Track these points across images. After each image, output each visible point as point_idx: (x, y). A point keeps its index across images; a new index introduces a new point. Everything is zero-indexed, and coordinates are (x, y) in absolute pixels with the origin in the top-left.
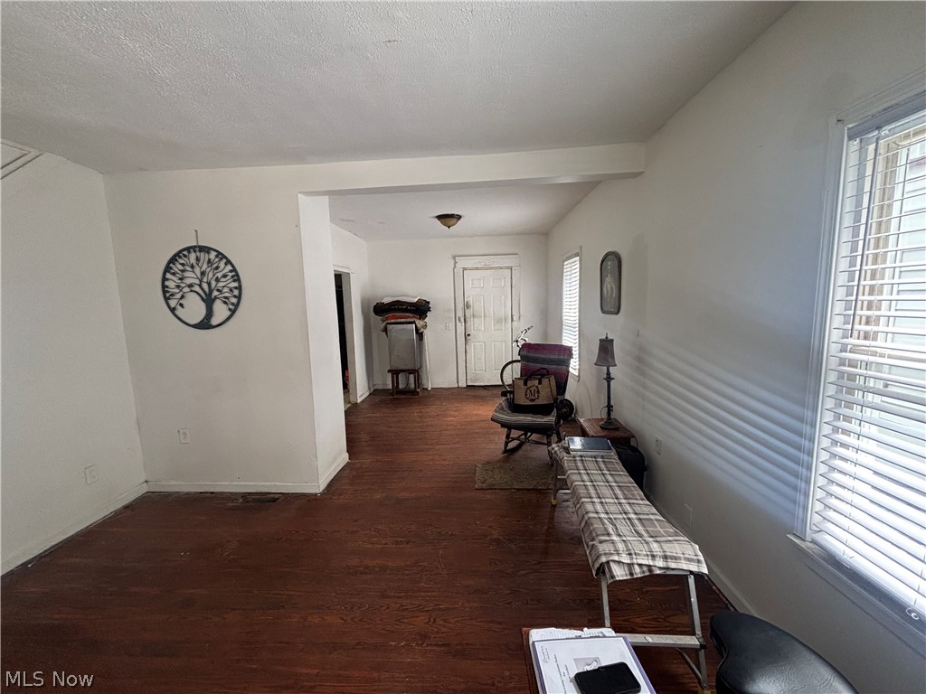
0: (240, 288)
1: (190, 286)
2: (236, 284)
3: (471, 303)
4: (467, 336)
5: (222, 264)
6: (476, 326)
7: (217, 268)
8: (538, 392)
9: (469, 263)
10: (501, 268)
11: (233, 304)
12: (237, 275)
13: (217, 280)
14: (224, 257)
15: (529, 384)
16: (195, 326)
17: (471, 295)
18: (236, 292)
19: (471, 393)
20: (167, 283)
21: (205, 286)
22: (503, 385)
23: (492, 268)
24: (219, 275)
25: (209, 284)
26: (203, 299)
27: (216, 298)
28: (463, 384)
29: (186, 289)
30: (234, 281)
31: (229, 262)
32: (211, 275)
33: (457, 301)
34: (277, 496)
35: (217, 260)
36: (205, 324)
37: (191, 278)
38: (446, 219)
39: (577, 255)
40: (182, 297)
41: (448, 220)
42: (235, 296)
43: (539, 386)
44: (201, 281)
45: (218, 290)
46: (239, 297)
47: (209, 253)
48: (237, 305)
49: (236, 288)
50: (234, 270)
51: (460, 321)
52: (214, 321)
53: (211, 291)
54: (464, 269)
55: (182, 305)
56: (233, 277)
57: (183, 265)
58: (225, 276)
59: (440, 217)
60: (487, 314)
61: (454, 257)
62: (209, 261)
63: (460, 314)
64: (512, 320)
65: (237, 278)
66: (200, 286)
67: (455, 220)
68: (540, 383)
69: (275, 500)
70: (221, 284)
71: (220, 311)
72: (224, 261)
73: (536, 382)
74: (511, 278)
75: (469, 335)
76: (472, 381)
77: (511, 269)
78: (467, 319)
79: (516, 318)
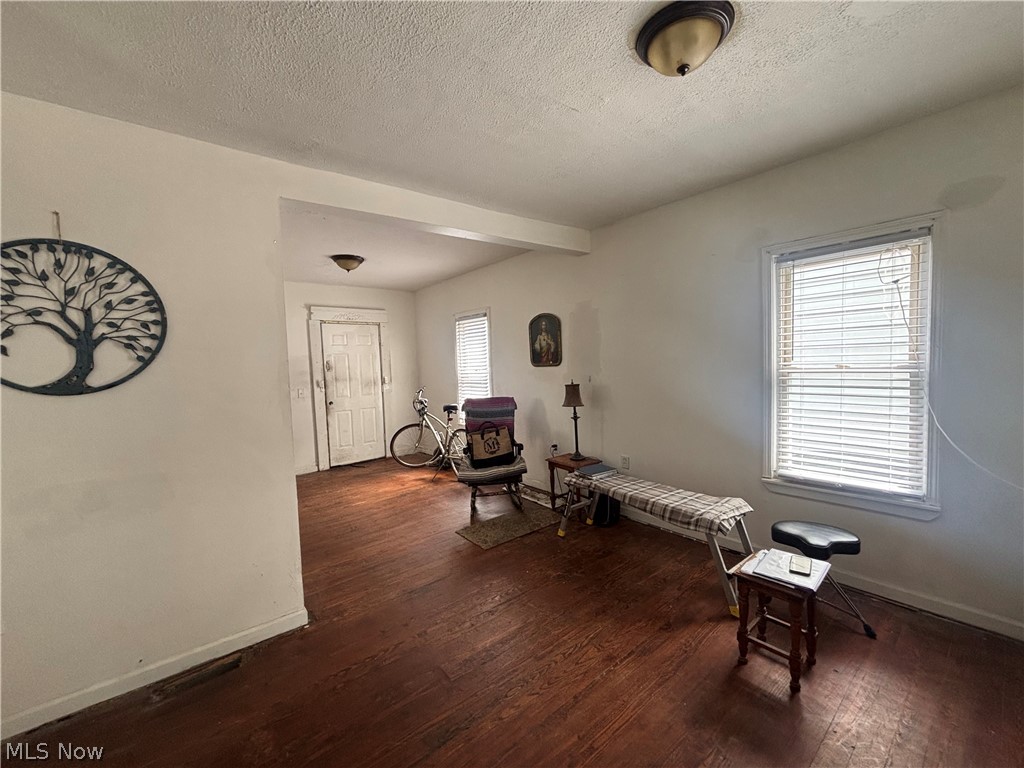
0: (163, 323)
1: (35, 313)
2: (155, 317)
3: (332, 363)
4: (328, 404)
5: (123, 280)
6: (342, 393)
7: (110, 285)
8: (498, 443)
9: (328, 314)
10: (367, 324)
11: (147, 349)
12: (158, 301)
13: (109, 306)
14: (127, 268)
16: (42, 390)
17: (331, 353)
18: (155, 330)
21: (76, 317)
23: (356, 323)
24: (115, 298)
25: (87, 313)
26: (68, 339)
27: (103, 337)
28: (324, 466)
29: (20, 319)
30: (153, 311)
31: (137, 278)
32: (91, 298)
33: (314, 362)
34: (236, 656)
35: (109, 272)
36: (73, 385)
37: (36, 298)
38: (346, 260)
39: (485, 315)
40: (7, 333)
41: (350, 263)
42: (153, 337)
44: (64, 306)
45: (111, 325)
46: (161, 339)
47: (90, 257)
48: (154, 353)
49: (155, 322)
50: (151, 291)
51: (318, 385)
52: (93, 380)
53: (90, 325)
54: (322, 322)
56: (148, 303)
57: (14, 271)
58: (129, 301)
59: (337, 258)
60: (352, 376)
61: (309, 307)
62: (90, 272)
63: (318, 377)
64: (383, 382)
65: (156, 304)
66: (62, 314)
67: (356, 264)
68: (498, 434)
70: (114, 315)
71: (111, 360)
72: (129, 275)
73: (493, 435)
74: (379, 335)
75: (331, 403)
76: (337, 460)
77: (379, 325)
78: (328, 383)
79: (387, 381)
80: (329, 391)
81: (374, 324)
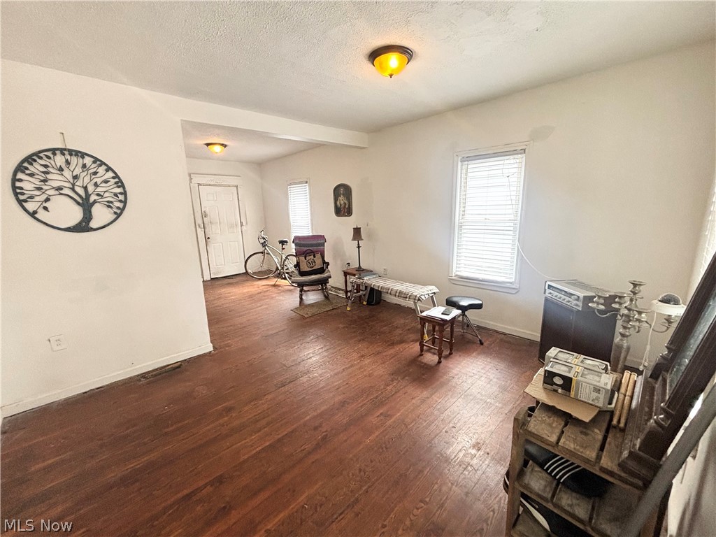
0: (125, 193)
1: (59, 189)
2: (120, 190)
3: (207, 212)
5: (102, 170)
6: (213, 231)
7: (95, 173)
8: (314, 262)
9: (203, 180)
10: (229, 186)
11: (118, 208)
12: (121, 181)
13: (96, 185)
14: (102, 163)
15: (308, 258)
16: (68, 230)
17: (207, 206)
18: (121, 197)
20: (19, 184)
21: (80, 191)
23: (222, 186)
24: (99, 180)
25: (85, 188)
26: (78, 203)
27: (95, 202)
28: (207, 278)
29: (52, 192)
30: (119, 187)
31: (109, 169)
32: (87, 180)
33: (196, 211)
34: (179, 363)
35: (94, 165)
36: (83, 226)
37: (56, 180)
39: (307, 182)
40: (47, 200)
42: (120, 201)
44: (73, 185)
45: (98, 195)
46: (125, 202)
47: (83, 158)
48: (122, 210)
49: (121, 193)
50: (117, 176)
51: (199, 227)
52: (93, 224)
53: (88, 195)
54: (199, 185)
55: (46, 209)
56: (116, 183)
57: (46, 166)
58: (106, 182)
59: (207, 145)
60: (221, 221)
61: (189, 174)
62: (84, 166)
63: (199, 221)
64: (241, 225)
65: (120, 184)
66: (73, 189)
68: (314, 257)
70: (99, 189)
71: (101, 214)
72: (104, 167)
73: (312, 257)
74: (238, 194)
75: (208, 238)
76: (214, 274)
77: (237, 187)
78: (206, 226)
79: (244, 224)
80: (207, 230)
81: (233, 186)
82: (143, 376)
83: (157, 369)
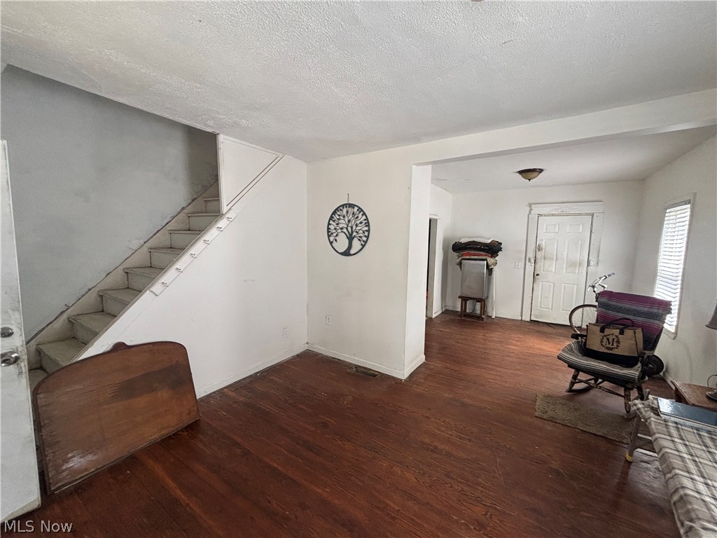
0: (368, 231)
1: (342, 229)
2: (367, 228)
3: (543, 245)
4: (535, 275)
5: (360, 215)
6: (548, 268)
7: (357, 217)
8: (618, 342)
9: (545, 210)
10: (580, 214)
11: (364, 241)
12: (368, 222)
13: (357, 225)
14: (362, 210)
15: (607, 331)
16: (341, 254)
17: (544, 239)
18: (366, 234)
19: (536, 328)
20: (330, 227)
21: (350, 229)
22: (571, 326)
23: (570, 215)
24: (358, 222)
25: (352, 228)
26: (347, 237)
27: (355, 237)
28: (526, 318)
29: (339, 231)
30: (366, 226)
31: (364, 214)
32: (353, 222)
33: (529, 243)
34: (376, 373)
35: (358, 212)
36: (347, 253)
37: (343, 223)
38: (526, 173)
39: (687, 202)
40: (337, 235)
41: (529, 174)
42: (365, 236)
43: (620, 336)
44: (348, 226)
45: (356, 232)
46: (368, 237)
47: (354, 208)
48: (366, 242)
49: (367, 231)
50: (367, 219)
51: (530, 261)
52: (352, 252)
53: (352, 232)
54: (540, 215)
55: (336, 240)
56: (365, 223)
57: (339, 215)
58: (361, 223)
59: (521, 172)
60: (558, 257)
61: (530, 205)
62: (353, 213)
63: (531, 255)
64: (588, 265)
65: (368, 225)
66: (347, 228)
67: (536, 174)
68: (622, 333)
69: (374, 376)
70: (358, 228)
71: (356, 245)
72: (362, 213)
73: (617, 332)
74: (592, 224)
75: (537, 275)
76: (536, 316)
77: (593, 216)
78: (537, 261)
79: (592, 263)
80: (537, 266)
81: (587, 214)
82: (357, 367)
83: (366, 368)
